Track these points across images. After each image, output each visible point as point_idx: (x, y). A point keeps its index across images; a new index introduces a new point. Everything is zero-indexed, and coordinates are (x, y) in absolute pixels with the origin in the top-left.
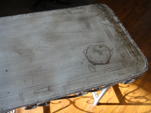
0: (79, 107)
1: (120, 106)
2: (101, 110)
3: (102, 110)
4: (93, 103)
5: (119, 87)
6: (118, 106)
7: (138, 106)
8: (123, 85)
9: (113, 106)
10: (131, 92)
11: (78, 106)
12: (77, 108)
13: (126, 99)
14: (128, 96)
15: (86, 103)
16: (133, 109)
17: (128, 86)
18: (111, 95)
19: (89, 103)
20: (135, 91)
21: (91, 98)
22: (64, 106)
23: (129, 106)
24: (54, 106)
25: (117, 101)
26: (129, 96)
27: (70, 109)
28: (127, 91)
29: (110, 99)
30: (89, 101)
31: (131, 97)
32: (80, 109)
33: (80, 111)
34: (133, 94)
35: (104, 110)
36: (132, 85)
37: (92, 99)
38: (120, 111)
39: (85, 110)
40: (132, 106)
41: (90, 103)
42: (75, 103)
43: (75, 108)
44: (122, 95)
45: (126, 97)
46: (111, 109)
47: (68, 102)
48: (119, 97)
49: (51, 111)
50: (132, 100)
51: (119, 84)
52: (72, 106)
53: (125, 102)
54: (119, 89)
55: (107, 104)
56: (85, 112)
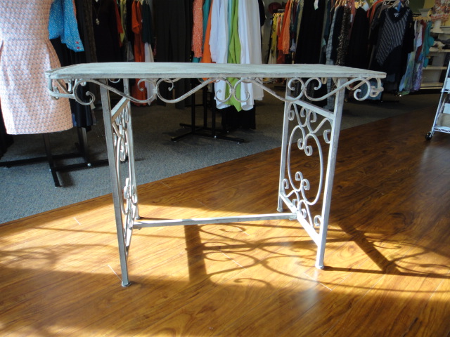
0: (279, 270)
1: (385, 275)
2: (335, 278)
3: (338, 279)
4: (315, 266)
5: (377, 248)
6: (380, 275)
7: (433, 279)
8: (384, 244)
9: (366, 274)
10: (407, 257)
11: (275, 268)
12: (275, 271)
13: (399, 267)
14: (401, 261)
15: (296, 266)
16: (421, 283)
17: (399, 247)
18: (358, 257)
19: (303, 265)
20: (418, 256)
21: (308, 258)
22: (241, 266)
23: (407, 277)
24: (215, 264)
25: (376, 267)
26: (404, 262)
27: (256, 271)
28: (398, 254)
29: (357, 263)
30: (303, 262)
31: (410, 263)
32: (281, 273)
33: (282, 276)
34: (414, 259)
35: (344, 278)
36: (409, 247)
37: (311, 260)
38: (388, 283)
39: (294, 275)
40: (416, 278)
41: (306, 266)
42: (267, 262)
43: (268, 271)
44: (386, 260)
45: (398, 263)
46: (361, 279)
47: (251, 261)
48: (381, 262)
49: (209, 270)
50: (414, 269)
51: (376, 243)
52: (259, 267)
53: (397, 270)
54: (376, 250)
55: (350, 270)
56: (293, 279)
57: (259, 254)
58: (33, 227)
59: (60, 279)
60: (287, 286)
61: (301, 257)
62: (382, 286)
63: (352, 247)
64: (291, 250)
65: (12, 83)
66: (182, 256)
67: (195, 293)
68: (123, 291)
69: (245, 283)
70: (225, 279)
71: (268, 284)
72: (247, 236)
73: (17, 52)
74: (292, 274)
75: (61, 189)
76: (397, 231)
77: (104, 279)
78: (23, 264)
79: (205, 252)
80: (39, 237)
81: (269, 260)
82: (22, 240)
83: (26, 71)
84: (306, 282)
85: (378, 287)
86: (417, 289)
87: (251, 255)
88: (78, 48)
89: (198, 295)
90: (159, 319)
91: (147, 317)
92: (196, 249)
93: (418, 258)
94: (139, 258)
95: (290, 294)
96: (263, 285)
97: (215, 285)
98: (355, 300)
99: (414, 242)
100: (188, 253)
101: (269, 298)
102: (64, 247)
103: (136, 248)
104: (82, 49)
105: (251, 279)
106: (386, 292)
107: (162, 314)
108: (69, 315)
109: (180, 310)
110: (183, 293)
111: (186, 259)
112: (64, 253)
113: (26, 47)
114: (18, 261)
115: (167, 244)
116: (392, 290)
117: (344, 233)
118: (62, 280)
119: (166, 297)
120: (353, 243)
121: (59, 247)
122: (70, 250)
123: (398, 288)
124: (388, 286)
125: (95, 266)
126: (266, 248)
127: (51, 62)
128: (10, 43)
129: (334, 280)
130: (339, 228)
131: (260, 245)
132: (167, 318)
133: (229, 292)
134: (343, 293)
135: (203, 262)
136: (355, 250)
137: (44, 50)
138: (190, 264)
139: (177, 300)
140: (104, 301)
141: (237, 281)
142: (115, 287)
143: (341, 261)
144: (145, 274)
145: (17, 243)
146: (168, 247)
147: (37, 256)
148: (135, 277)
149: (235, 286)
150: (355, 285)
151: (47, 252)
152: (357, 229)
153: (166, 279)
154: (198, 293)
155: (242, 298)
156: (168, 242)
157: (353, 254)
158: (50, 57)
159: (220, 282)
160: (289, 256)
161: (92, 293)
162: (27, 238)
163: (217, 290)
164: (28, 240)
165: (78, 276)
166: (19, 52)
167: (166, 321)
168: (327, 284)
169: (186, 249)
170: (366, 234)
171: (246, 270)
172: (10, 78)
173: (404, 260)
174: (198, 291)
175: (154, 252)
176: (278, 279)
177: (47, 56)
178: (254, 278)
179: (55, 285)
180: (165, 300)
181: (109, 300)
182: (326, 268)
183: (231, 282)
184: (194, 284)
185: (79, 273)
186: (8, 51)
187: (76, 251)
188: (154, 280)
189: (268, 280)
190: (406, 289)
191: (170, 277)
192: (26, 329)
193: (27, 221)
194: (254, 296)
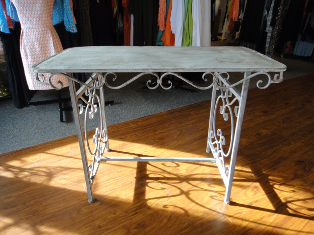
0: (197, 201)
1: (276, 214)
2: (237, 212)
3: (239, 213)
4: (223, 201)
5: (275, 190)
6: (273, 213)
8: (283, 188)
9: (262, 212)
10: (298, 200)
11: (194, 199)
12: (193, 201)
13: (290, 208)
14: (293, 204)
15: (210, 199)
16: (304, 224)
17: (294, 191)
18: (259, 196)
19: (215, 199)
20: (307, 201)
21: (220, 194)
22: (170, 195)
23: (294, 218)
24: (152, 191)
25: (271, 207)
26: (295, 205)
27: (180, 200)
28: (292, 197)
29: (257, 201)
30: (216, 196)
31: (299, 206)
32: (197, 204)
33: (198, 206)
34: (304, 203)
35: (244, 213)
36: (302, 192)
37: (222, 196)
38: (277, 221)
39: (207, 206)
40: (302, 219)
42: (189, 194)
43: (189, 201)
44: (280, 201)
45: (289, 205)
46: (257, 215)
47: (178, 192)
48: (276, 203)
49: (147, 196)
50: (301, 212)
51: (276, 186)
52: (183, 197)
53: (287, 211)
54: (274, 191)
55: (250, 207)
56: (205, 209)
57: (185, 186)
58: (43, 152)
59: (51, 193)
60: (200, 214)
61: (216, 192)
62: (272, 223)
63: (256, 187)
64: (209, 185)
65: (29, 57)
66: (131, 182)
67: (134, 213)
68: (88, 206)
69: (171, 209)
70: (157, 204)
71: (186, 212)
72: (180, 171)
73: (32, 36)
74: (205, 206)
75: (64, 124)
76: (296, 177)
77: (78, 195)
78: (32, 178)
79: (147, 181)
80: (45, 160)
81: (191, 192)
82: (35, 161)
83: (38, 49)
84: (215, 213)
85: (268, 224)
86: (299, 230)
87: (179, 187)
88: (73, 30)
89: (136, 215)
90: (107, 230)
91: (100, 227)
92: (142, 178)
93: (307, 202)
94: (104, 182)
95: (200, 222)
96: (183, 212)
97: (149, 208)
98: (248, 232)
99: (307, 188)
100: (136, 180)
101: (184, 223)
102: (58, 168)
103: (103, 174)
104: (76, 31)
105: (175, 206)
106: (274, 228)
107: (110, 226)
108: (53, 219)
109: (122, 225)
110: (126, 212)
111: (133, 186)
112: (58, 173)
113: (37, 33)
114: (30, 176)
115: (124, 172)
116: (279, 228)
117: (253, 175)
118: (53, 193)
119: (114, 214)
120: (257, 184)
121: (55, 168)
122: (61, 171)
123: (284, 227)
124: (277, 224)
125: (75, 185)
126: (191, 182)
127: (54, 43)
128: (27, 30)
129: (235, 214)
130: (249, 170)
131: (187, 179)
132: (112, 230)
133: (158, 214)
134: (240, 226)
135: (145, 189)
136: (258, 190)
137: (49, 35)
138: (136, 189)
139: (122, 216)
140: (75, 212)
141: (165, 206)
142: (84, 202)
143: (245, 198)
144: (105, 194)
145: (32, 163)
146: (123, 175)
147: (42, 173)
148: (98, 196)
149: (162, 210)
150: (251, 220)
151: (47, 171)
152: (264, 172)
153: (118, 200)
154: (136, 213)
155: (165, 221)
156: (124, 171)
157: (255, 194)
158: (53, 39)
159: (153, 206)
160: (206, 190)
161: (69, 205)
162: (38, 160)
163: (150, 212)
164: (38, 161)
165: (63, 191)
166: (33, 37)
167: (112, 232)
168: (230, 216)
169: (136, 178)
170: (270, 177)
171: (173, 199)
172: (28, 54)
173: (295, 203)
174: (137, 211)
175: (114, 178)
176: (194, 208)
177: (51, 38)
178: (177, 205)
179: (48, 196)
180: (114, 216)
181: (79, 212)
182: (232, 203)
183: (161, 207)
184: (135, 206)
185: (64, 189)
186: (26, 36)
187: (65, 172)
188: (110, 200)
189: (187, 208)
190: (291, 228)
191: (121, 198)
192: (26, 226)
193: (40, 147)
194: (174, 220)
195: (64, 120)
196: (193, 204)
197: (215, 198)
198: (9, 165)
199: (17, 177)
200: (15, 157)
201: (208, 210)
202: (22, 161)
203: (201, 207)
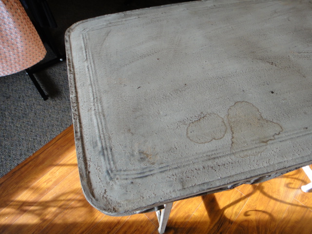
0: (275, 196)
4: (299, 188)
11: (271, 194)
12: (271, 197)
19: (291, 188)
21: (292, 178)
22: (244, 195)
27: (257, 200)
30: (290, 183)
32: (276, 200)
33: (278, 203)
39: (288, 201)
41: (294, 188)
42: (263, 188)
43: (266, 198)
47: (251, 187)
49: (221, 204)
52: (258, 194)
58: (52, 165)
60: (284, 215)
61: (287, 176)
69: (253, 217)
70: (236, 213)
71: (270, 215)
74: (285, 200)
77: (142, 226)
78: (67, 216)
80: (63, 177)
81: (263, 185)
82: (51, 183)
96: (267, 217)
97: (231, 222)
105: (256, 210)
114: (60, 213)
133: (244, 228)
141: (246, 214)
145: (49, 189)
149: (246, 221)
153: (190, 220)
159: (234, 218)
162: (54, 180)
163: (234, 227)
171: (249, 200)
174: (220, 231)
176: (276, 208)
178: (257, 209)
183: (242, 217)
184: (215, 223)
188: (182, 223)
189: (269, 210)
193: (42, 156)
194: (264, 231)
195: (46, 93)
196: (272, 202)
197: (291, 186)
198: (19, 202)
199: (44, 220)
200: (17, 183)
201: (290, 206)
202: (32, 188)
203: (282, 204)
